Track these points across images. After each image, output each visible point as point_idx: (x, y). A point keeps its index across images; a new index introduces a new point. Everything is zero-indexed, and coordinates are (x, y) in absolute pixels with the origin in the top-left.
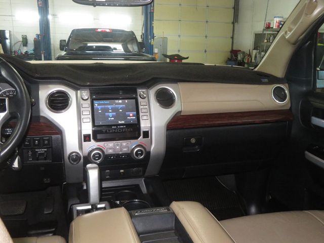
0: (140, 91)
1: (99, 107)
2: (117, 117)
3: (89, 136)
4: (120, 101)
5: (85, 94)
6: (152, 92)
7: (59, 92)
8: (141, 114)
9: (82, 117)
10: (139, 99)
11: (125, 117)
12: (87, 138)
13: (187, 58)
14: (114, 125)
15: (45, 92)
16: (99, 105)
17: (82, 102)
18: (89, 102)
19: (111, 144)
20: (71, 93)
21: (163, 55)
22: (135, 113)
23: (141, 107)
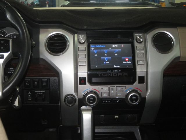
0: (138, 36)
1: (95, 51)
3: (84, 79)
4: (116, 46)
5: (82, 38)
6: (149, 37)
7: (57, 35)
8: (137, 59)
9: (79, 60)
10: (136, 44)
11: (119, 61)
12: (82, 81)
14: (109, 69)
15: (45, 36)
16: (95, 48)
17: (79, 45)
18: (85, 45)
19: (105, 88)
20: (69, 37)
21: (170, 3)
22: (131, 57)
23: (137, 52)
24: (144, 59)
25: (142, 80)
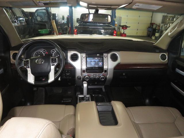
0: (105, 54)
1: (89, 60)
2: (95, 64)
3: (85, 71)
4: (97, 58)
5: (84, 55)
6: (109, 55)
7: (74, 54)
8: (104, 64)
9: (83, 64)
10: (104, 58)
11: (98, 64)
12: (84, 71)
13: (130, 27)
14: (94, 67)
15: (70, 53)
16: (89, 59)
17: (83, 58)
18: (85, 58)
19: (92, 74)
20: (79, 55)
21: (119, 25)
22: (102, 63)
23: (104, 61)
24: (107, 61)
25: (106, 71)
